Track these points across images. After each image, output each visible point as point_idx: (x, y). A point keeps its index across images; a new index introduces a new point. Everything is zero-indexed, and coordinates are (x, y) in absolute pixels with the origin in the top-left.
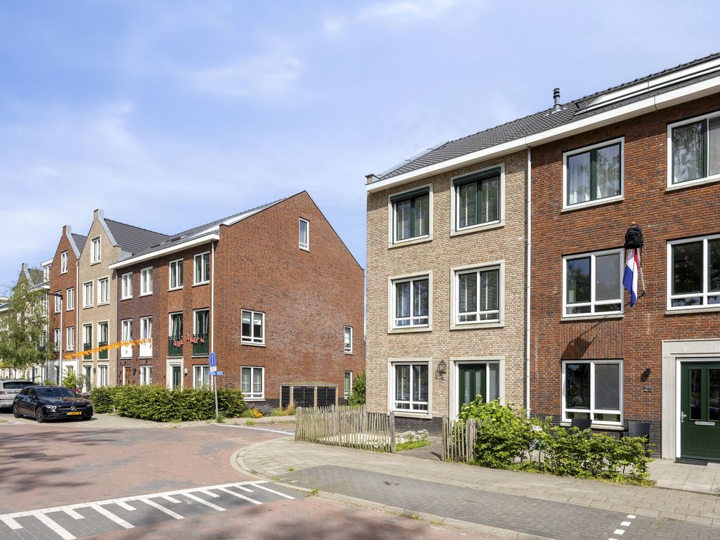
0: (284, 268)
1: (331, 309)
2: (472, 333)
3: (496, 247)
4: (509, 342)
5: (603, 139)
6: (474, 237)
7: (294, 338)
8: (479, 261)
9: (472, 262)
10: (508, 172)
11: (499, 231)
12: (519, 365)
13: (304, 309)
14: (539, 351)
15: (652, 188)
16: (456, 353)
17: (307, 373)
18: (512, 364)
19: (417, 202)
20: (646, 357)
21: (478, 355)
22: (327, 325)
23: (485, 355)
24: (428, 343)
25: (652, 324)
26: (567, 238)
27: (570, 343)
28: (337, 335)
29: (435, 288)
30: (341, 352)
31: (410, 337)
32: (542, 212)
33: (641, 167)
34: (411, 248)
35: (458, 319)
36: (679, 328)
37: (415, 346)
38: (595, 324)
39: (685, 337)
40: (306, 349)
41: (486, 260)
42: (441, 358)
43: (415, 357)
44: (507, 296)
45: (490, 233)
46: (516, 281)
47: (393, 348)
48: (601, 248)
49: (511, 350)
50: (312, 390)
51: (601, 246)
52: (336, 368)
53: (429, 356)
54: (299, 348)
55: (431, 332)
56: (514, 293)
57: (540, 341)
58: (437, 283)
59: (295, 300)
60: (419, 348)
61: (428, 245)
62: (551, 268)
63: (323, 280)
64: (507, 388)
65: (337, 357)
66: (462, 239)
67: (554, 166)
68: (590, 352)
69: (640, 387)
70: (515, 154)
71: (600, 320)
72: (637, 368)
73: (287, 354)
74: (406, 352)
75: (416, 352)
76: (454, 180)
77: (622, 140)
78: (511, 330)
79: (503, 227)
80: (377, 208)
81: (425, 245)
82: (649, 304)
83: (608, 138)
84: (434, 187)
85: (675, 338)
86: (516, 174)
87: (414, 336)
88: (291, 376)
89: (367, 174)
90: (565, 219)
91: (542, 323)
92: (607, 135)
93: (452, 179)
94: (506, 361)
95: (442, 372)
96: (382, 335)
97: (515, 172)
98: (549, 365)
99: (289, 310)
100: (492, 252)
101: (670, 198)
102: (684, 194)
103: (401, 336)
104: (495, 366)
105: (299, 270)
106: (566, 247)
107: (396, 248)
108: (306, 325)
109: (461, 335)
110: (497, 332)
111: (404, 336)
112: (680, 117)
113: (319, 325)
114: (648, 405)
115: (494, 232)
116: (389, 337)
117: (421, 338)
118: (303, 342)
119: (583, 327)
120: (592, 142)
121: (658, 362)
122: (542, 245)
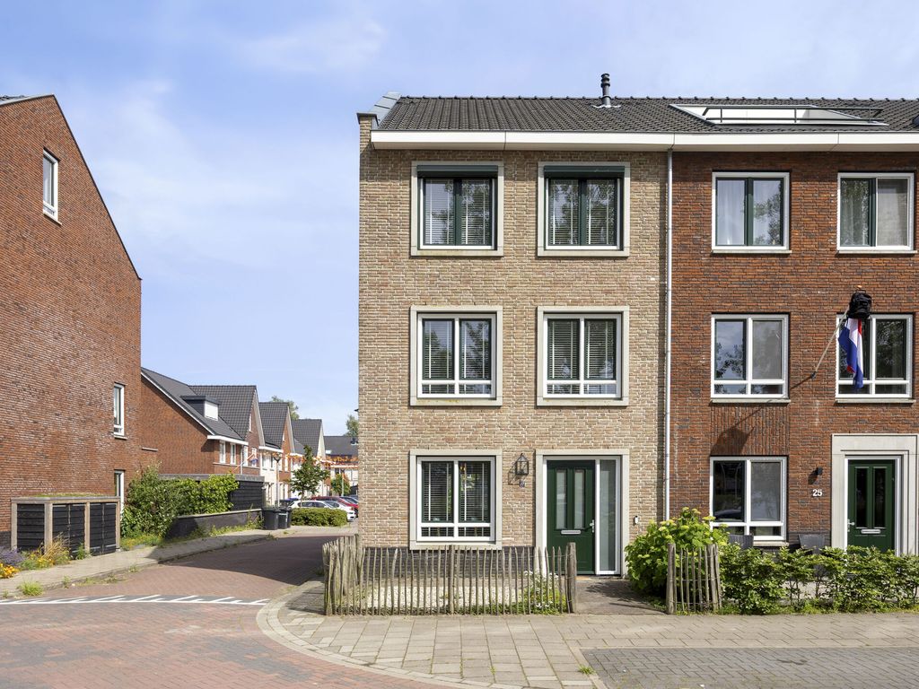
0: (18, 250)
1: (95, 349)
2: (574, 413)
3: (614, 286)
4: (634, 429)
5: (765, 168)
6: (578, 264)
7: (34, 401)
8: (586, 302)
9: (575, 303)
10: (635, 179)
11: (619, 263)
12: (651, 463)
13: (51, 342)
14: (680, 444)
15: (822, 245)
16: (546, 443)
17: (57, 476)
18: (640, 460)
19: (464, 186)
20: (814, 453)
21: (586, 447)
22: (88, 378)
23: (596, 446)
24: (494, 426)
25: (821, 413)
26: (719, 290)
27: (722, 434)
28: (103, 401)
29: (507, 336)
30: (109, 433)
31: (457, 413)
32: (685, 247)
33: (810, 216)
34: (458, 263)
35: (545, 389)
36: (848, 420)
37: (467, 430)
38: (755, 409)
39: (855, 431)
40: (55, 426)
41: (598, 303)
42: (518, 450)
43: (468, 447)
44: (631, 361)
45: (606, 263)
46: (645, 340)
47: (420, 431)
48: (762, 311)
49: (638, 441)
50: (82, 509)
51: (763, 308)
52: (103, 464)
53: (496, 448)
54: (43, 423)
55: (499, 407)
56: (643, 358)
57: (681, 430)
58: (511, 328)
59: (37, 320)
60: (476, 433)
61: (493, 263)
62: (697, 329)
63: (82, 287)
64: (631, 497)
65: (103, 444)
66: (557, 265)
67: (702, 186)
68: (749, 445)
69: (806, 490)
70: (645, 153)
71: (761, 405)
72: (805, 468)
73: (24, 436)
74: (448, 440)
75: (470, 439)
76: (545, 168)
77: (786, 176)
78: (638, 412)
79: (626, 258)
80: (382, 179)
81: (488, 262)
82: (818, 389)
83: (773, 168)
84: (505, 169)
85: (845, 432)
86: (646, 184)
87: (465, 413)
88: (30, 483)
89: (361, 112)
90: (718, 263)
91: (684, 404)
92: (771, 165)
93: (542, 165)
94: (631, 457)
95: (520, 474)
96: (394, 408)
97: (645, 180)
98: (694, 463)
99: (26, 341)
100: (607, 292)
101: (841, 262)
102: (855, 261)
103: (437, 413)
104: (611, 465)
105: (42, 259)
106: (718, 303)
107: (428, 258)
108: (54, 375)
109: (554, 415)
110: (616, 413)
111: (443, 412)
112: (852, 168)
113: (74, 378)
114: (816, 512)
115: (611, 263)
116: (411, 413)
117: (479, 417)
118: (52, 410)
119: (740, 412)
120: (752, 168)
121: (827, 461)
122: (685, 294)
